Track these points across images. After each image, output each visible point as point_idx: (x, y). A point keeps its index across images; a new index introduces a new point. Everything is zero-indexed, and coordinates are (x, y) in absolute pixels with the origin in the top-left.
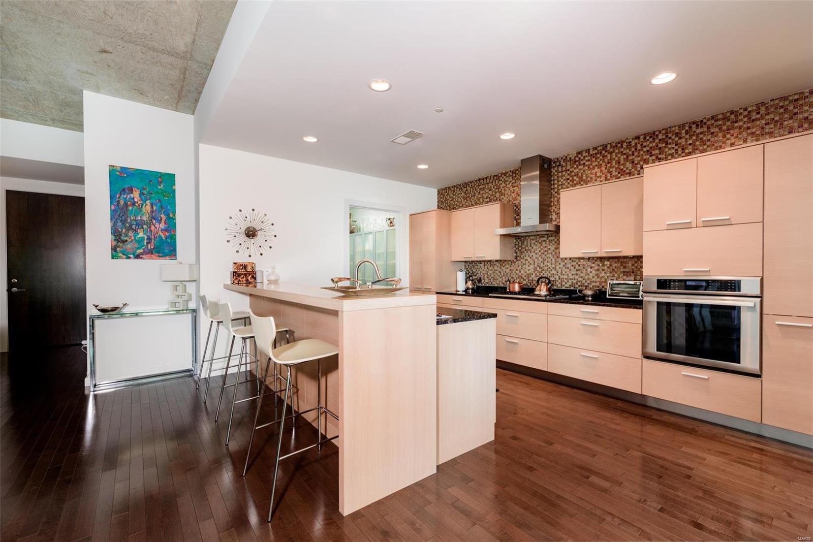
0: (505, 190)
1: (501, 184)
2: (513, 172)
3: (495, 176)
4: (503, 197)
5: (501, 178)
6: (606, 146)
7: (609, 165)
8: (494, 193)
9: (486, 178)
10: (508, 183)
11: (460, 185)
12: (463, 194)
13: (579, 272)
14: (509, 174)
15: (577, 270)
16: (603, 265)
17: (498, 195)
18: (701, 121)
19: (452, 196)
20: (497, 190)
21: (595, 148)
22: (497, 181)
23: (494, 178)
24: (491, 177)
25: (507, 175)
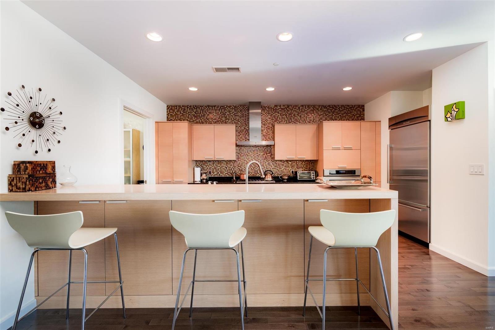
0: (229, 117)
1: (227, 112)
2: (235, 107)
3: (222, 106)
4: (228, 121)
5: (226, 109)
6: (289, 106)
7: (290, 115)
8: (221, 117)
9: (214, 106)
10: (231, 112)
11: (191, 106)
12: (193, 113)
13: (276, 167)
14: (232, 107)
15: (275, 166)
16: (289, 164)
17: (224, 119)
18: (325, 106)
19: (182, 112)
20: (223, 116)
21: (284, 106)
22: (223, 110)
23: (221, 107)
24: (218, 106)
25: (231, 108)
